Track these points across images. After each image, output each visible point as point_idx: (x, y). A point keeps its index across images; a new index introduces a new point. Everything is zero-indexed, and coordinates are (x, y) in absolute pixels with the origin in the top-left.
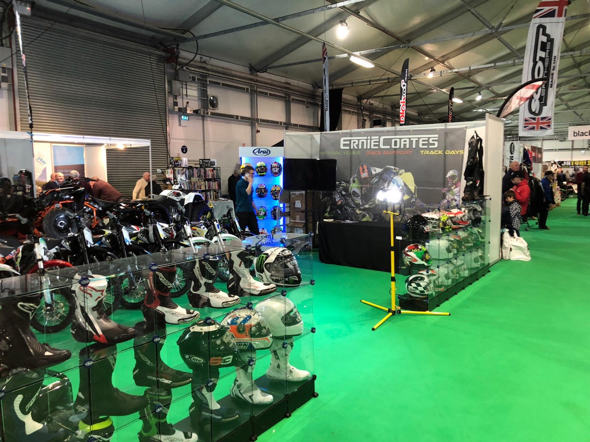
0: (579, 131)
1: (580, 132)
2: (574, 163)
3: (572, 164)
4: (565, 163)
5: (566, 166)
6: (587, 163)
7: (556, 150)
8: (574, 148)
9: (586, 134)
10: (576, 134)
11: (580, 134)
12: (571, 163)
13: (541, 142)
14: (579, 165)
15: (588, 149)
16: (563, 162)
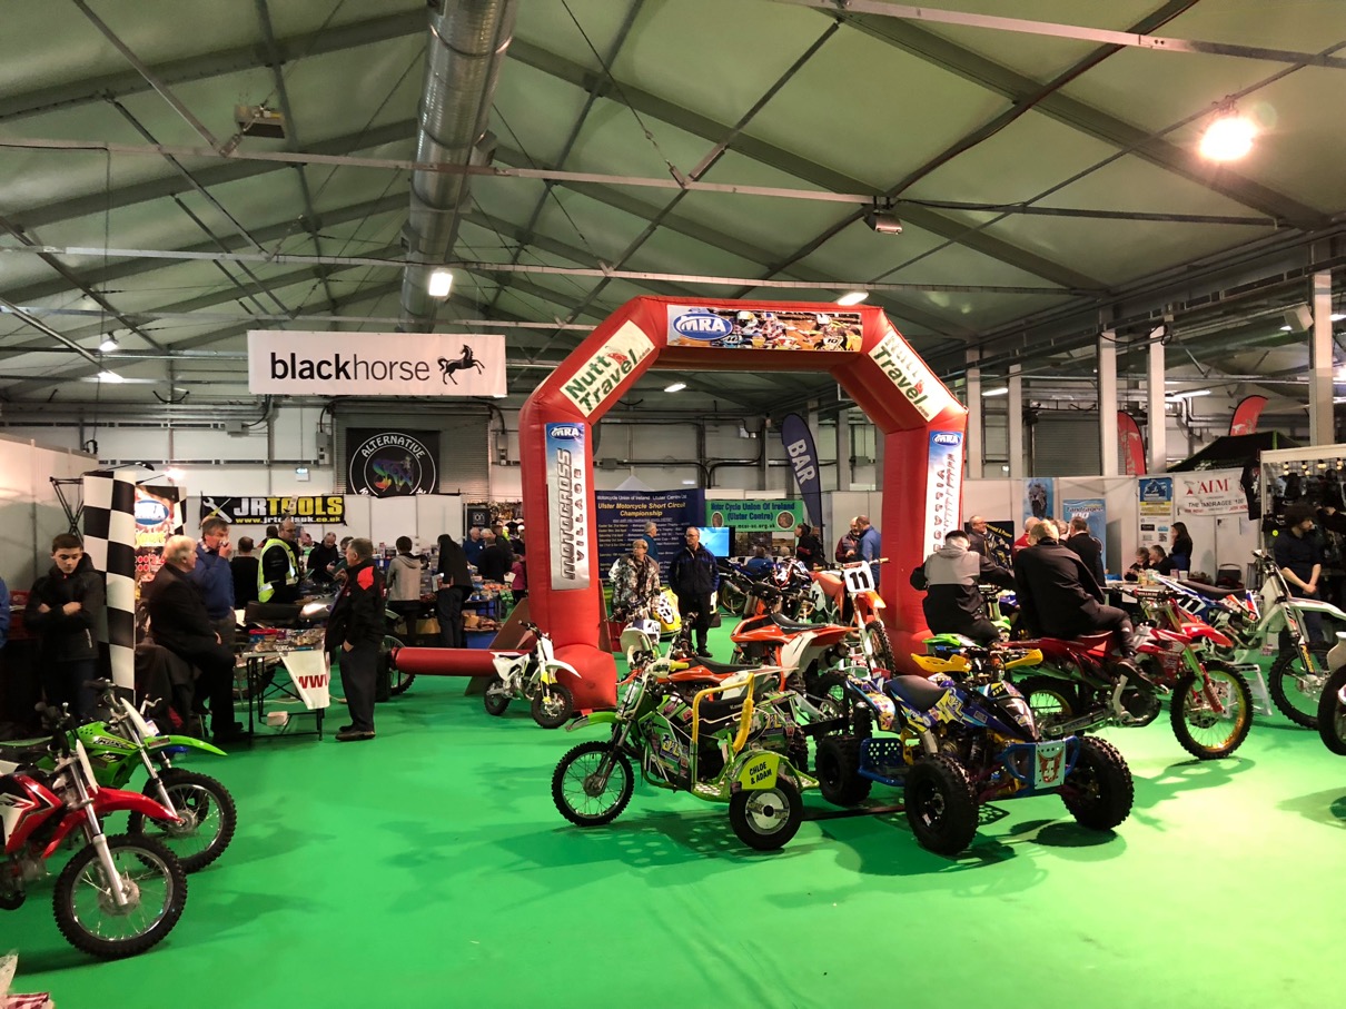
0: (293, 355)
1: (298, 361)
2: (279, 504)
3: (274, 510)
4: (245, 504)
5: (249, 516)
6: (325, 506)
7: (217, 462)
8: (276, 458)
9: (325, 370)
10: (280, 369)
11: (299, 368)
12: (268, 506)
13: (167, 432)
14: (297, 515)
15: (316, 462)
16: (237, 501)
